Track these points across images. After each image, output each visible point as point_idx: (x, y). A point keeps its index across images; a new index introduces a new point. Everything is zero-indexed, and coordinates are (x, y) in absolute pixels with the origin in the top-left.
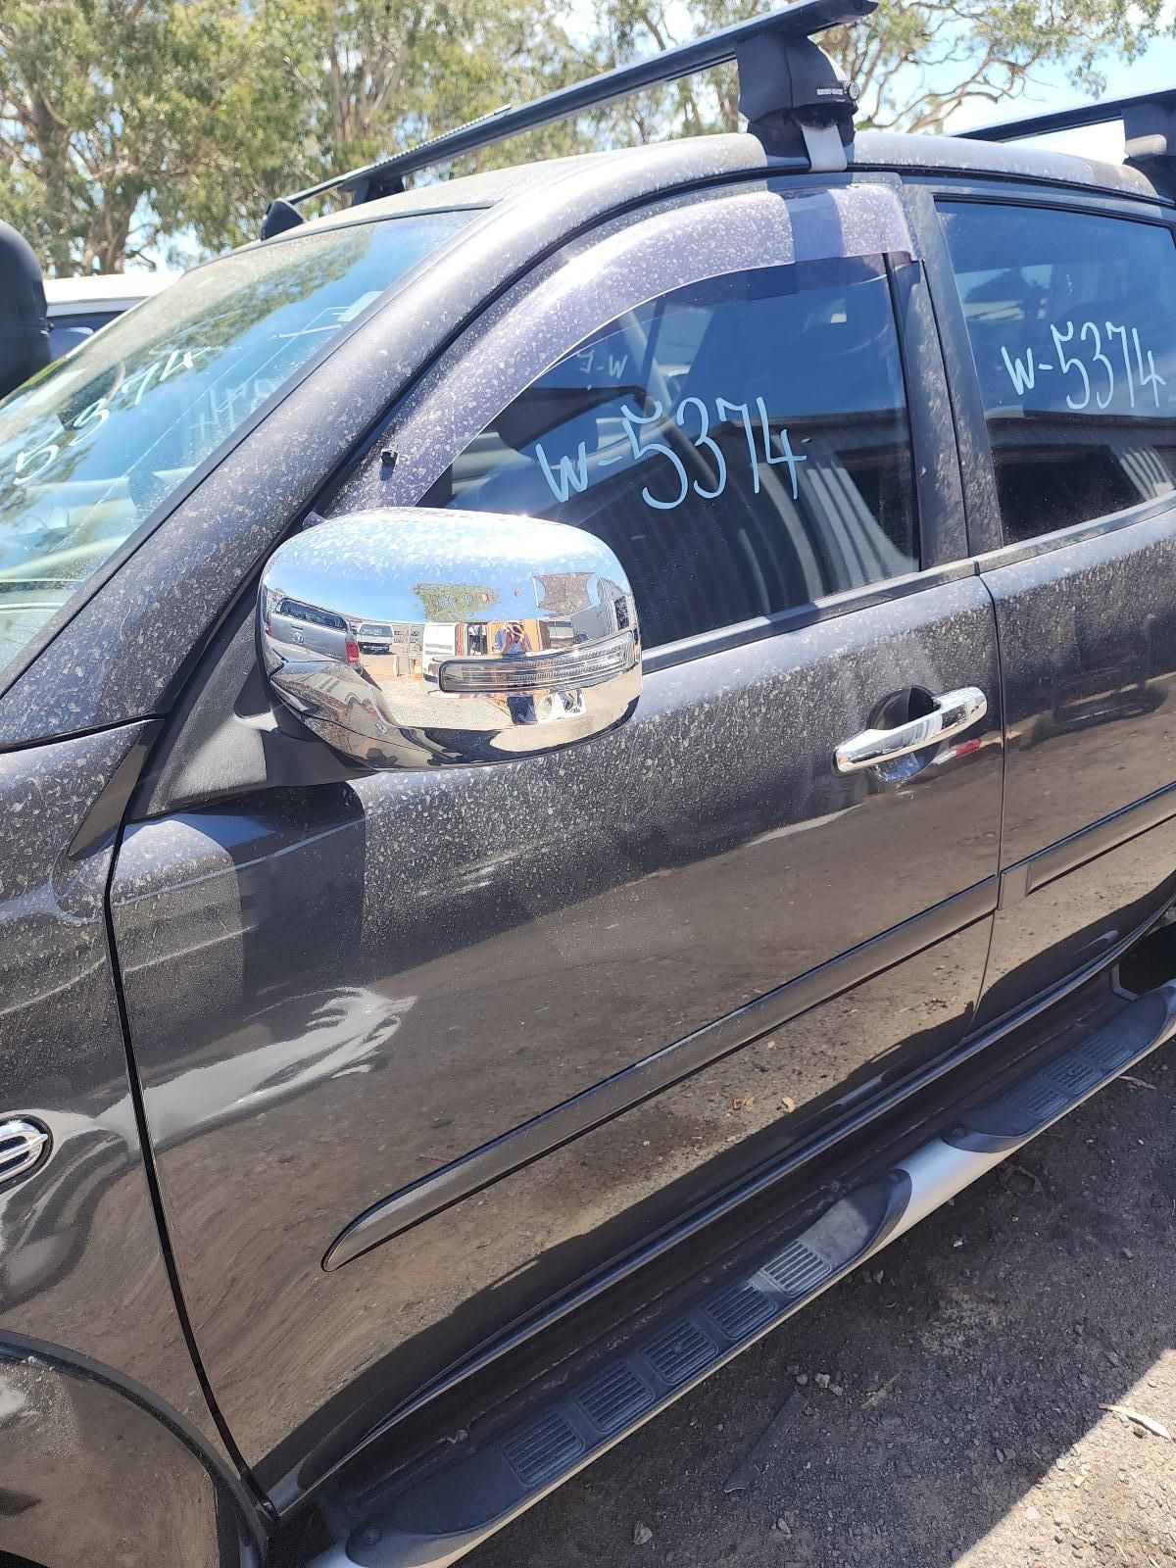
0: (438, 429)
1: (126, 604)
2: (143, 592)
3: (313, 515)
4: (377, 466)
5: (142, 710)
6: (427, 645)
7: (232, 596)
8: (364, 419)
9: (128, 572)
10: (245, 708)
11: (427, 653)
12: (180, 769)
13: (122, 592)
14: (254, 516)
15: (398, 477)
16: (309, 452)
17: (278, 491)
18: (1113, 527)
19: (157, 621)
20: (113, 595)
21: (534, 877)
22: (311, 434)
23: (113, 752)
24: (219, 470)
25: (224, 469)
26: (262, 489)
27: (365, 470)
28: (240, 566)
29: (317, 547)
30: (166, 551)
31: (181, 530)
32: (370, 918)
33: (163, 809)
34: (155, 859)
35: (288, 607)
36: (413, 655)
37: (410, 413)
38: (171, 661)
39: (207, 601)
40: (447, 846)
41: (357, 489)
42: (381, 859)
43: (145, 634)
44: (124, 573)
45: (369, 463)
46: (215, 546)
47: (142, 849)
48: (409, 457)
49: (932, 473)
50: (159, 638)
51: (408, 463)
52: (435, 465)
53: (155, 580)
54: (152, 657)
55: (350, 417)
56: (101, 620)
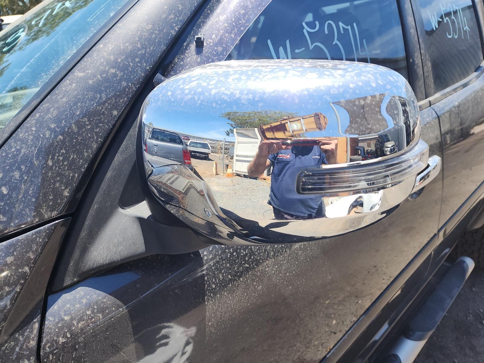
0: (226, 25)
1: (37, 138)
2: (50, 129)
3: (159, 76)
4: (193, 46)
5: (54, 214)
6: (237, 156)
7: (112, 129)
8: (184, 17)
9: (38, 115)
10: (127, 202)
11: (237, 160)
12: (85, 250)
13: (34, 129)
14: (123, 76)
15: (206, 53)
16: (154, 36)
17: (137, 60)
18: (465, 85)
19: (61, 149)
20: (27, 131)
21: (288, 278)
22: (154, 25)
23: (34, 247)
24: (97, 47)
25: (100, 46)
26: (126, 58)
27: (186, 49)
28: (116, 109)
29: (187, 87)
30: (64, 99)
31: (74, 85)
32: (210, 324)
33: (75, 280)
34: (72, 319)
35: (157, 134)
36: (227, 162)
37: (207, 16)
38: (74, 176)
39: (96, 133)
40: (247, 270)
41: (182, 60)
42: (214, 286)
43: (53, 158)
44: (35, 115)
45: (188, 45)
46: (99, 96)
47: (62, 313)
48: (212, 41)
49: (414, 61)
50: (63, 161)
51: (211, 44)
52: (227, 46)
53: (57, 120)
54: (59, 174)
55: (176, 16)
56: (19, 151)
